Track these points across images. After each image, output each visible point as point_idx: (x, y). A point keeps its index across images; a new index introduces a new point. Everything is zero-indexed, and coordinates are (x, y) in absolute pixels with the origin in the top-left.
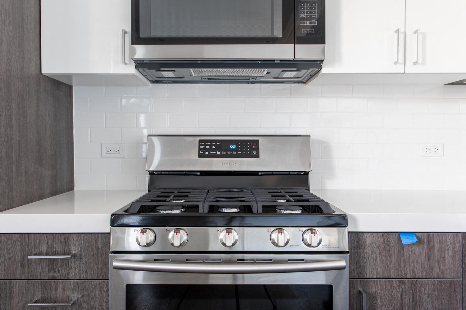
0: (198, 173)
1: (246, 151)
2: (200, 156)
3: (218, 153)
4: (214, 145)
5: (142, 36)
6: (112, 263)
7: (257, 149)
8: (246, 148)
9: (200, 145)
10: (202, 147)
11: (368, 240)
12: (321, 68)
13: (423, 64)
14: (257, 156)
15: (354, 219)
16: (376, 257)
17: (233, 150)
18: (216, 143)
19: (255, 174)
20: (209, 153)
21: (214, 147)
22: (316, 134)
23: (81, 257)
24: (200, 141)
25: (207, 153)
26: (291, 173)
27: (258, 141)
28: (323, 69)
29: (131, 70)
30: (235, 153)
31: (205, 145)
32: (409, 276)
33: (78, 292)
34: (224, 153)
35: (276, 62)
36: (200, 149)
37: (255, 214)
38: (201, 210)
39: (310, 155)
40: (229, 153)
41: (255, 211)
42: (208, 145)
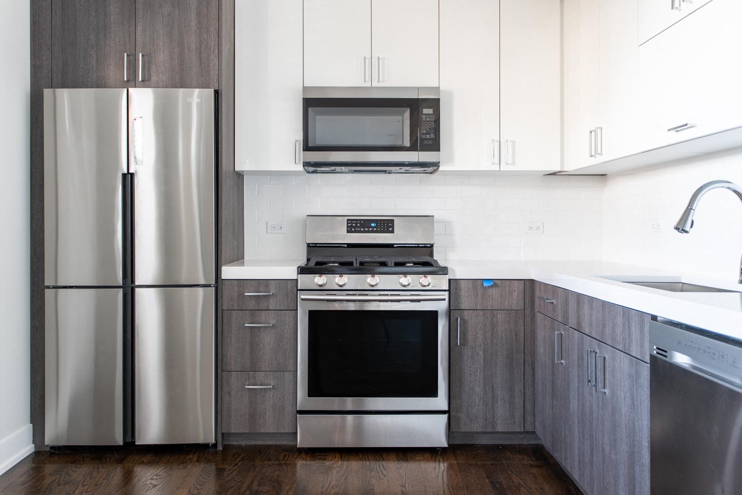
0: (346, 246)
1: (384, 228)
2: (348, 232)
3: (362, 229)
4: (358, 223)
5: (310, 145)
6: (300, 296)
7: (393, 227)
8: (384, 226)
9: (348, 223)
10: (349, 225)
11: (463, 285)
12: (439, 166)
13: (513, 163)
14: (392, 232)
15: (453, 271)
16: (468, 296)
17: (373, 227)
18: (360, 222)
19: (391, 246)
20: (355, 229)
21: (358, 225)
22: (438, 215)
23: (276, 296)
24: (348, 220)
25: (353, 230)
26: (420, 245)
27: (393, 220)
28: (440, 168)
29: (300, 168)
30: (375, 229)
31: (352, 223)
32: (489, 308)
33: (274, 318)
34: (366, 229)
35: (406, 163)
36: (348, 226)
37: (390, 267)
38: (355, 264)
39: (433, 231)
40: (370, 229)
41: (390, 265)
42: (354, 223)
